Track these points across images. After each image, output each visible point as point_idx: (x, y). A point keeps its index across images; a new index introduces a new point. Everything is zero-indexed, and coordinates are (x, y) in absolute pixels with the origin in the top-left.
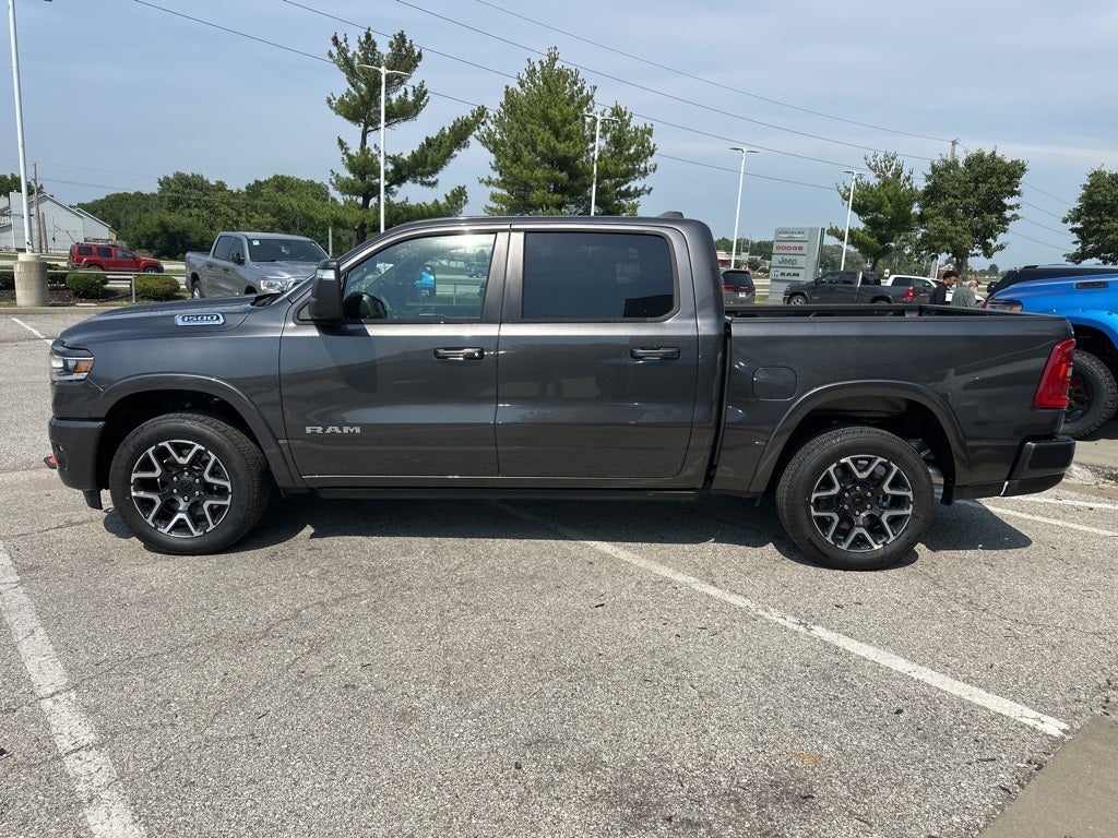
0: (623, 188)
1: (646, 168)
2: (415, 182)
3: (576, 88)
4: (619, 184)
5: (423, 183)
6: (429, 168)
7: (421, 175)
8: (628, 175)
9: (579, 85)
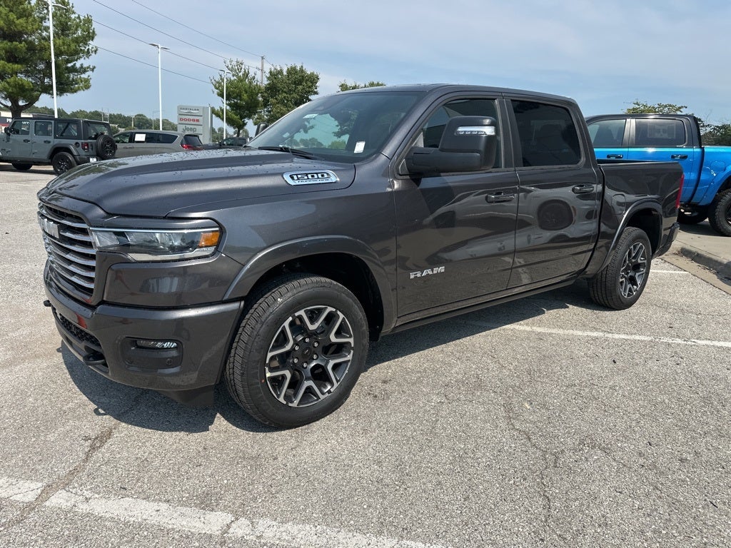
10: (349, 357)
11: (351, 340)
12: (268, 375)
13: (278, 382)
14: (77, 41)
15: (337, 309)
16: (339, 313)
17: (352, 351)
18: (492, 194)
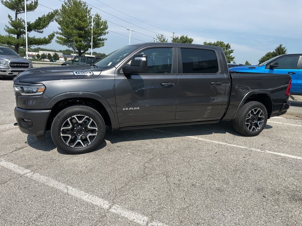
0: (99, 38)
1: (105, 33)
2: (35, 31)
3: (85, 7)
4: (98, 37)
5: (38, 32)
6: (41, 27)
7: (38, 29)
8: (100, 34)
9: (86, 7)
10: (96, 134)
11: (97, 129)
12: (62, 135)
13: (66, 138)
14: (101, 29)
15: (90, 117)
16: (90, 118)
17: (97, 132)
18: (164, 83)
